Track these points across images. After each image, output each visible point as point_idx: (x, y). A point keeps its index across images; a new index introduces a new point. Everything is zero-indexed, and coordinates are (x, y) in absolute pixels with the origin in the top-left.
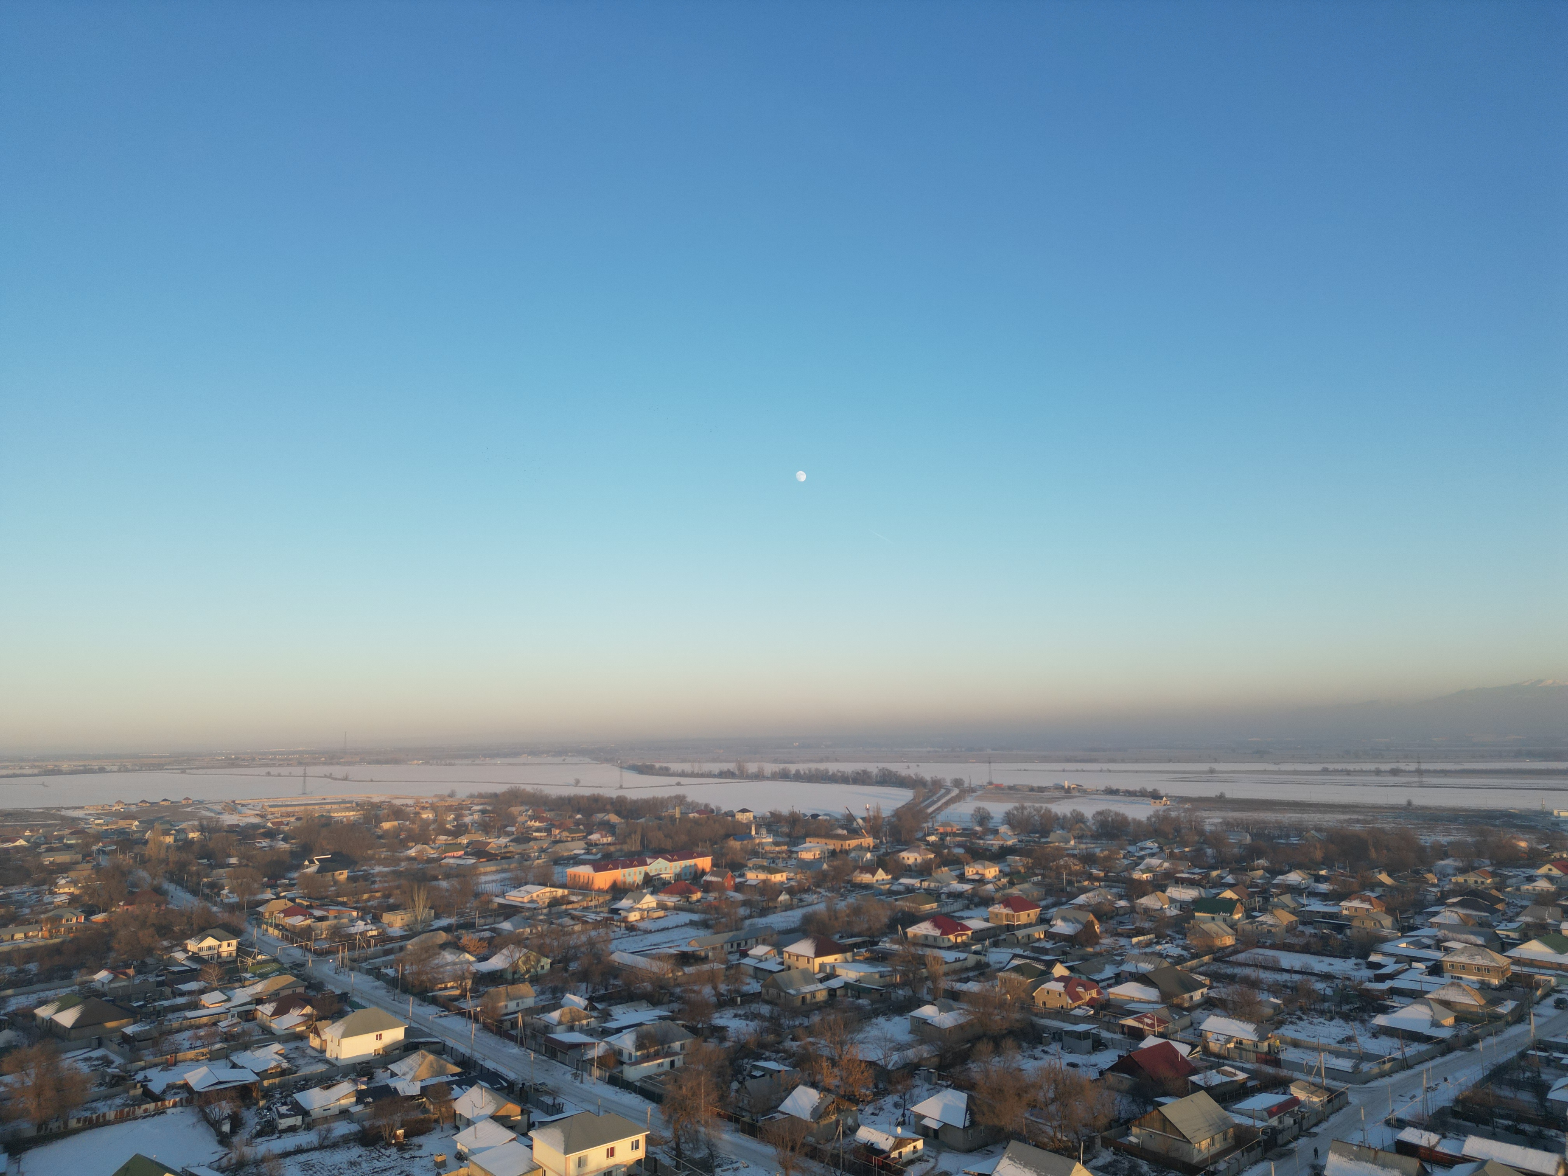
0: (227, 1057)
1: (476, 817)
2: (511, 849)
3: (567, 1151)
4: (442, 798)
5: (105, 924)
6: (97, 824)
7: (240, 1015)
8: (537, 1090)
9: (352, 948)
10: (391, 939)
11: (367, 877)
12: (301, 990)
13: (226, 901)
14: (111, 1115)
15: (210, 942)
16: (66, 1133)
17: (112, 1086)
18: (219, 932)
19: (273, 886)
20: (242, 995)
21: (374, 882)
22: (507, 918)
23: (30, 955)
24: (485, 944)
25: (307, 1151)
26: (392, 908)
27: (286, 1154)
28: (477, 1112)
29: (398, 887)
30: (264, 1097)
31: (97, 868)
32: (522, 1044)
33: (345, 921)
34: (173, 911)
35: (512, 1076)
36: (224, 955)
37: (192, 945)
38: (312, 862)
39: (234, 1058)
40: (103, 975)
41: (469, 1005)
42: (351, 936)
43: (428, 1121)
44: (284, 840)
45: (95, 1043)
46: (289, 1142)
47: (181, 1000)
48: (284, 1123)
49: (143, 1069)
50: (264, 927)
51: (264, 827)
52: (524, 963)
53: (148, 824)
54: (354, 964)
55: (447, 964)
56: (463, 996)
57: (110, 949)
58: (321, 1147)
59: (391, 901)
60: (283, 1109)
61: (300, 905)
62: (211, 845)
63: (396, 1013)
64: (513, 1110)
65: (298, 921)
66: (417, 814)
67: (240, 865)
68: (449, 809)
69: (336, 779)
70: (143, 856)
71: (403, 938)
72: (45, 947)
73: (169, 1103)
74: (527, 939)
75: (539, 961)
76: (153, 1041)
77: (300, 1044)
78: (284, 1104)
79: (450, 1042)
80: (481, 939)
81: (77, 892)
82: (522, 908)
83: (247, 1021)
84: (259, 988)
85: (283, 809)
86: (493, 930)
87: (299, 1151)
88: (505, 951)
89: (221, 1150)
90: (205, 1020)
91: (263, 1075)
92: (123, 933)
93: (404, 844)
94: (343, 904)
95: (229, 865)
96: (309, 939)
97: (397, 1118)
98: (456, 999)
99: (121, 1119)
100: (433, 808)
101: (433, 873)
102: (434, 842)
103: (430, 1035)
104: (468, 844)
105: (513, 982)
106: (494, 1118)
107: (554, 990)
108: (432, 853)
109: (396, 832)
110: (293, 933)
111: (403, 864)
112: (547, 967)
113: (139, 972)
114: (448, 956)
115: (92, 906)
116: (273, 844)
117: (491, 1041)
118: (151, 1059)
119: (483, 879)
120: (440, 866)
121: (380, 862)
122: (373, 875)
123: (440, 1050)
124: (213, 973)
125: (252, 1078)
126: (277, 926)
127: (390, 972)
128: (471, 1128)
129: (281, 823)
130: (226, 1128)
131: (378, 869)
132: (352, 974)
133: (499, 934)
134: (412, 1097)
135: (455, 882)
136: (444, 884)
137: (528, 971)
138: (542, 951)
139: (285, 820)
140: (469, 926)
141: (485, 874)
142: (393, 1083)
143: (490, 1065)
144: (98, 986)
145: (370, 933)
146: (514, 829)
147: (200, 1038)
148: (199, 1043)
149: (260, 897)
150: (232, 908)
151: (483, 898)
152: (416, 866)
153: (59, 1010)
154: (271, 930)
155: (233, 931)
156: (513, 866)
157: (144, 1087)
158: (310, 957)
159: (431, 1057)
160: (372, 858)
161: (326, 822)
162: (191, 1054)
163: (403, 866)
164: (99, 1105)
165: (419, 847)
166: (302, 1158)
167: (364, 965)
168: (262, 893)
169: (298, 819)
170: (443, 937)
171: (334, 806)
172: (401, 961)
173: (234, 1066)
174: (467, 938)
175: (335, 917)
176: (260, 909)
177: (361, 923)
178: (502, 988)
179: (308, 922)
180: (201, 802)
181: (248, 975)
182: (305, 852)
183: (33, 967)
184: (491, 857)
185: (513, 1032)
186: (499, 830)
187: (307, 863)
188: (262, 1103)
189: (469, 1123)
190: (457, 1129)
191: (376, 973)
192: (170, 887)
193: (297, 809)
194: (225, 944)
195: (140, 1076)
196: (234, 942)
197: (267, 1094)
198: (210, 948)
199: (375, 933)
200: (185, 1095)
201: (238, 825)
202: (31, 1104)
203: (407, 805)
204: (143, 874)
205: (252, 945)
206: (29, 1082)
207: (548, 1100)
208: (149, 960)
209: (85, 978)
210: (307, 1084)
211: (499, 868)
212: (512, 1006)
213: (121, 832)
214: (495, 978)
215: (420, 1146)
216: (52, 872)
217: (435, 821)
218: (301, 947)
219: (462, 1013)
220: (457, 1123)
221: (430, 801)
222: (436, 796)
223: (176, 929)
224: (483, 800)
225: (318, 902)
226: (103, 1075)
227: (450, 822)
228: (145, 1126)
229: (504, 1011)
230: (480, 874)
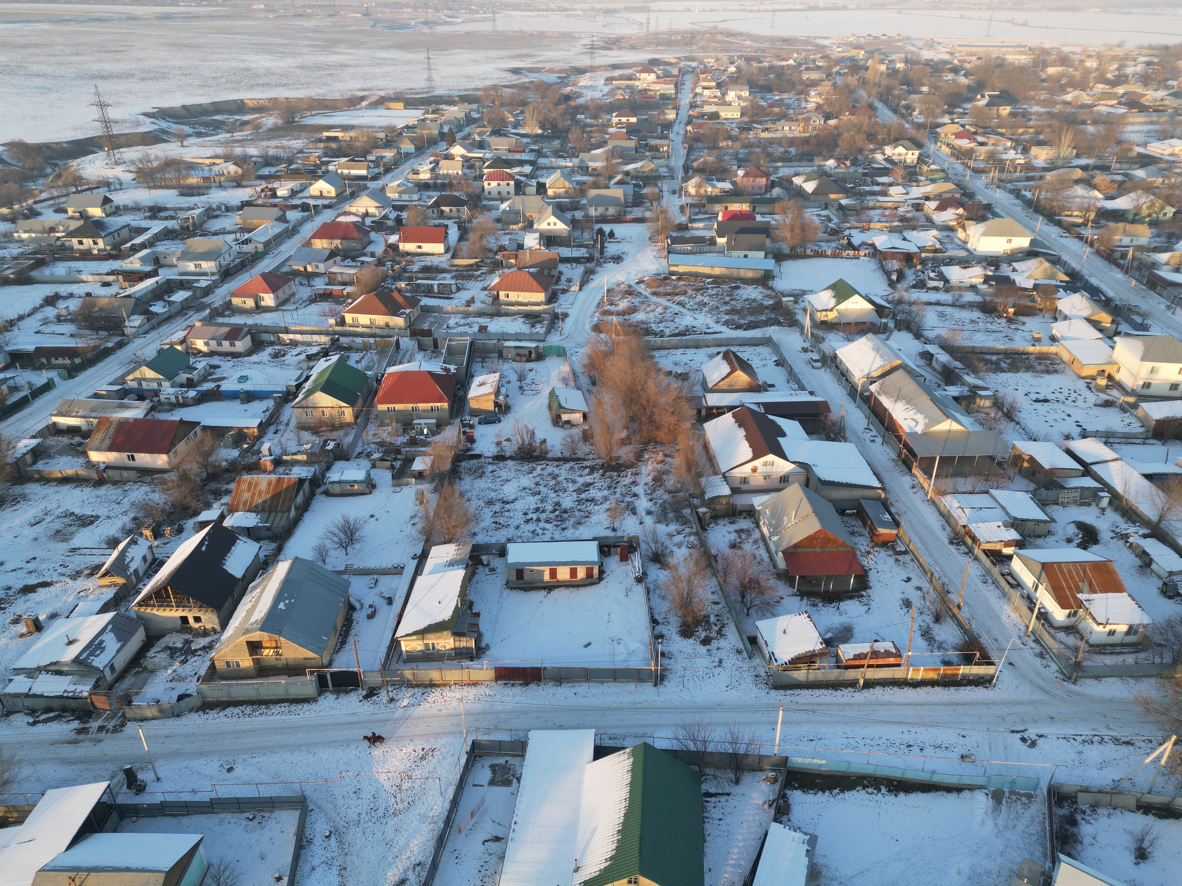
0: (901, 232)
1: (1139, 68)
2: (1167, 102)
3: (1143, 359)
4: (1110, 48)
5: (836, 127)
6: (837, 52)
7: (913, 205)
8: (1130, 309)
9: (1002, 170)
10: (1035, 169)
11: (1025, 115)
12: (958, 196)
13: (916, 120)
14: (829, 252)
15: (900, 150)
16: (804, 256)
17: (831, 235)
18: (907, 143)
19: (951, 113)
20: (916, 192)
21: (1030, 120)
22: (1143, 166)
23: (792, 142)
24: (1116, 186)
25: (943, 305)
26: (1040, 143)
27: (929, 304)
28: (1074, 312)
29: (1050, 126)
30: (921, 264)
31: (834, 85)
32: (1126, 272)
33: (1000, 148)
34: (879, 123)
35: (1111, 294)
36: (909, 161)
37: (889, 150)
38: (983, 96)
39: (905, 234)
40: (831, 163)
41: (1088, 232)
42: (1002, 162)
43: (1035, 308)
44: (965, 75)
45: (823, 206)
46: (933, 296)
47: (877, 188)
48: (931, 284)
49: (849, 228)
50: (939, 144)
51: (951, 63)
52: (1148, 208)
53: (871, 54)
54: (1001, 184)
55: (1077, 197)
56: (1085, 224)
57: (837, 145)
58: (953, 305)
59: (1041, 137)
60: (932, 275)
61: (968, 131)
62: (911, 74)
63: (1026, 226)
64: (1106, 319)
65: (964, 143)
66: (1082, 61)
67: (929, 93)
68: (1114, 58)
69: (1016, 24)
70: (864, 79)
71: (1044, 169)
72: (800, 138)
73: (862, 253)
74: (1157, 187)
75: (1163, 208)
76: (859, 211)
77: (951, 234)
78: (933, 271)
79: (1065, 257)
80: (1112, 181)
81: (821, 102)
82: (1161, 159)
83: (917, 210)
84: (929, 189)
85: (968, 49)
86: (1126, 175)
87: (938, 303)
88: (1133, 195)
89: (889, 290)
90: (890, 205)
91: (922, 249)
92: (846, 135)
93: (1063, 89)
94: (1002, 135)
95: (921, 93)
96: (970, 159)
97: (1011, 300)
98: (1078, 225)
99: (835, 256)
100: (1099, 57)
101: (1083, 117)
102: (1091, 89)
103: (1049, 248)
104: (1124, 94)
105: (1133, 222)
106: (1088, 320)
107: (1170, 236)
108: (1085, 98)
109: (1058, 78)
110: (959, 152)
111: (1058, 107)
112: (1170, 215)
113: (853, 164)
114: (1080, 191)
115: (829, 113)
116: (956, 78)
117: (1100, 264)
118: (854, 223)
119: (1130, 128)
120: (1091, 112)
121: (1039, 103)
122: (1031, 114)
123: (1055, 261)
124: (900, 172)
125: (915, 250)
126: (948, 145)
127: (1028, 195)
128: (1067, 322)
129: (965, 61)
130: (894, 277)
131: (1036, 109)
132: (998, 191)
133: (1131, 180)
134: (1026, 289)
135: (1101, 128)
136: (1091, 129)
137: (1150, 215)
138: (1169, 200)
139: (969, 58)
140: (1105, 168)
141: (1133, 124)
142: (1013, 276)
143: (1094, 281)
144: (828, 170)
145: (1018, 162)
146: (1175, 83)
147: (885, 216)
148: (884, 219)
149: (940, 120)
150: (919, 126)
151: (1125, 146)
152: (1069, 110)
153: (805, 181)
154: (944, 147)
155: (918, 145)
156: (1163, 119)
157: (849, 240)
158: (969, 172)
159: (1047, 265)
160: (1032, 98)
161: (1000, 64)
162: (879, 225)
163: (1058, 108)
164: (823, 244)
165: (1076, 93)
166: (940, 308)
167: (1008, 185)
168: (942, 117)
169: (979, 58)
170: (1079, 174)
171: (1010, 49)
172: (1039, 187)
173: (904, 239)
174: (1100, 178)
175: (993, 144)
176: (939, 130)
177: (1012, 152)
178: (1121, 225)
179: (972, 145)
180: (908, 38)
181: (922, 178)
182: (979, 87)
183: (793, 150)
184: (1143, 109)
185: (1122, 262)
186: (1160, 83)
187: (979, 97)
188: (919, 267)
189: (1066, 318)
190: (1056, 319)
191: (1017, 193)
192: (879, 105)
193: (979, 49)
194: (910, 152)
195: (847, 233)
196: (917, 153)
197: (923, 262)
198: (900, 155)
199: (1022, 162)
200: (872, 251)
201: (932, 60)
202: (788, 234)
203: (1074, 53)
204: (863, 93)
205: (928, 157)
206: (788, 222)
207: (1138, 319)
208: (860, 157)
209: (821, 163)
210: (951, 262)
211: (1148, 120)
212: (1126, 241)
213: (852, 59)
214: (1118, 216)
215: (1024, 324)
216: (807, 86)
217: (1097, 69)
218: (963, 163)
219: (1080, 238)
220: (1056, 315)
221: (1097, 50)
222: (1105, 45)
223: (880, 137)
224: (1151, 52)
225: (982, 130)
226: (827, 227)
227: (1112, 72)
228: (847, 263)
229: (1118, 244)
230: (1127, 124)
